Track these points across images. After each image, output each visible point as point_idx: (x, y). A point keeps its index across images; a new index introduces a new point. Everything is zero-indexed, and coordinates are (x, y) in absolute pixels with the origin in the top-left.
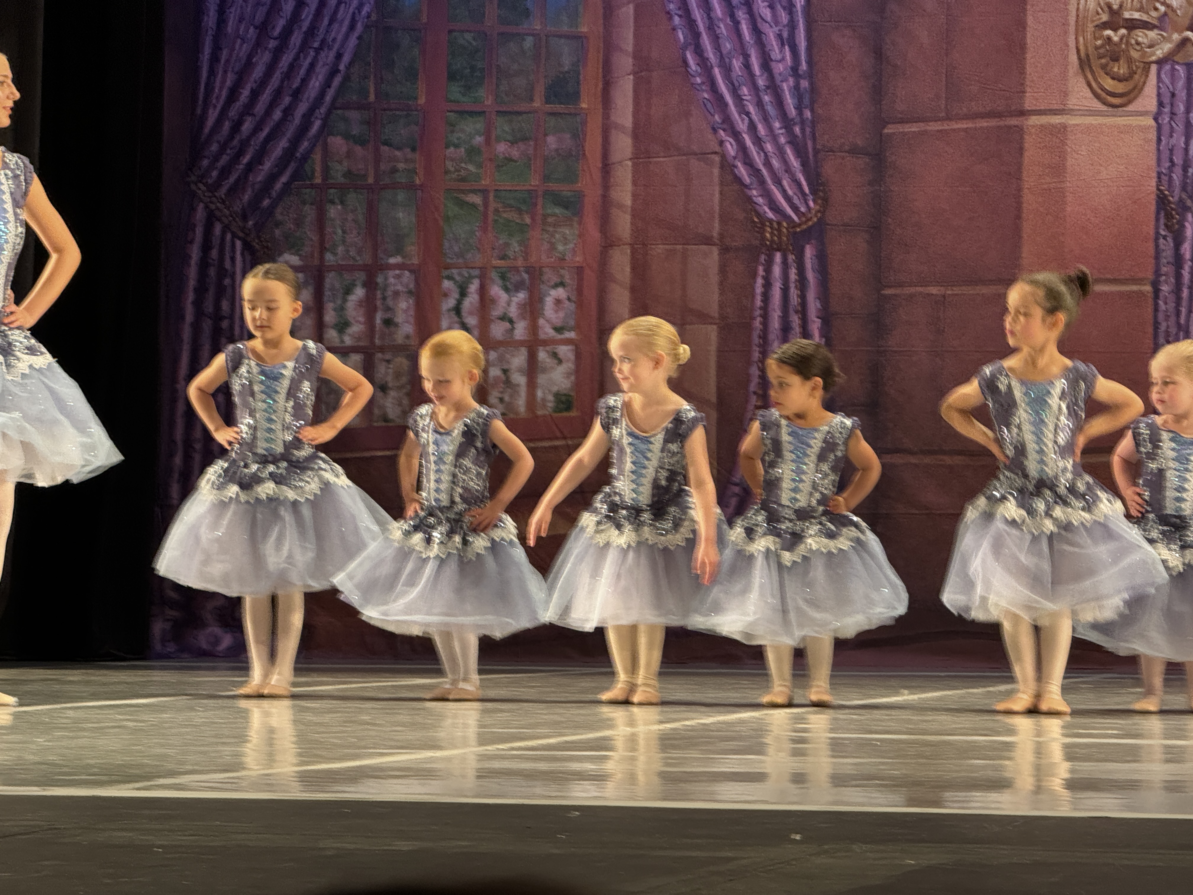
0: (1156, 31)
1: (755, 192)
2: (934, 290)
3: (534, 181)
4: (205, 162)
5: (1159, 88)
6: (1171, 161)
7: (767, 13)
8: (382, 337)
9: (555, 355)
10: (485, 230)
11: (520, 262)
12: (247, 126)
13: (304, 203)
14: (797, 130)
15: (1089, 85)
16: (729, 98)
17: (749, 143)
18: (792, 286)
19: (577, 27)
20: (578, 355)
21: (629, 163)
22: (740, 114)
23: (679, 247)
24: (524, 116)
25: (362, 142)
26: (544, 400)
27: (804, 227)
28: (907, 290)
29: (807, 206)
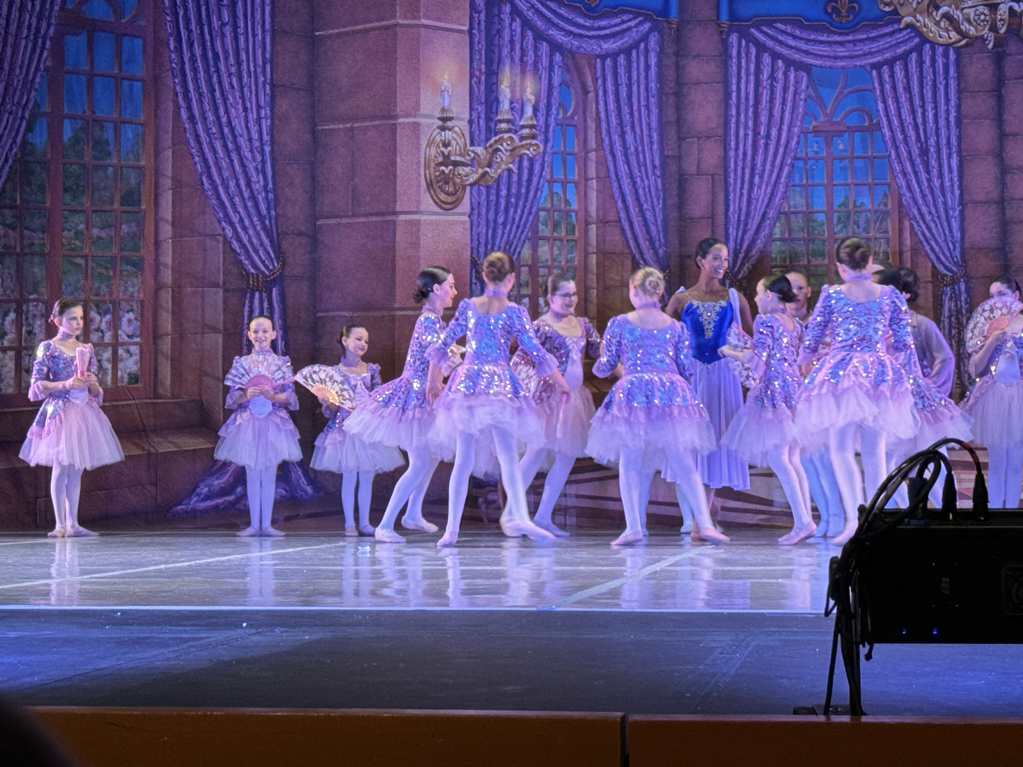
0: (469, 167)
1: (243, 258)
2: (346, 314)
3: (115, 251)
5: (471, 200)
6: (478, 240)
7: (249, 155)
8: (27, 341)
9: (128, 351)
10: (86, 278)
14: (267, 222)
15: (432, 197)
16: (228, 204)
17: (239, 230)
19: (138, 162)
20: (141, 352)
21: (170, 241)
22: (234, 213)
23: (200, 289)
24: (108, 213)
25: (13, 228)
26: (122, 377)
27: (272, 278)
28: (332, 314)
29: (274, 265)
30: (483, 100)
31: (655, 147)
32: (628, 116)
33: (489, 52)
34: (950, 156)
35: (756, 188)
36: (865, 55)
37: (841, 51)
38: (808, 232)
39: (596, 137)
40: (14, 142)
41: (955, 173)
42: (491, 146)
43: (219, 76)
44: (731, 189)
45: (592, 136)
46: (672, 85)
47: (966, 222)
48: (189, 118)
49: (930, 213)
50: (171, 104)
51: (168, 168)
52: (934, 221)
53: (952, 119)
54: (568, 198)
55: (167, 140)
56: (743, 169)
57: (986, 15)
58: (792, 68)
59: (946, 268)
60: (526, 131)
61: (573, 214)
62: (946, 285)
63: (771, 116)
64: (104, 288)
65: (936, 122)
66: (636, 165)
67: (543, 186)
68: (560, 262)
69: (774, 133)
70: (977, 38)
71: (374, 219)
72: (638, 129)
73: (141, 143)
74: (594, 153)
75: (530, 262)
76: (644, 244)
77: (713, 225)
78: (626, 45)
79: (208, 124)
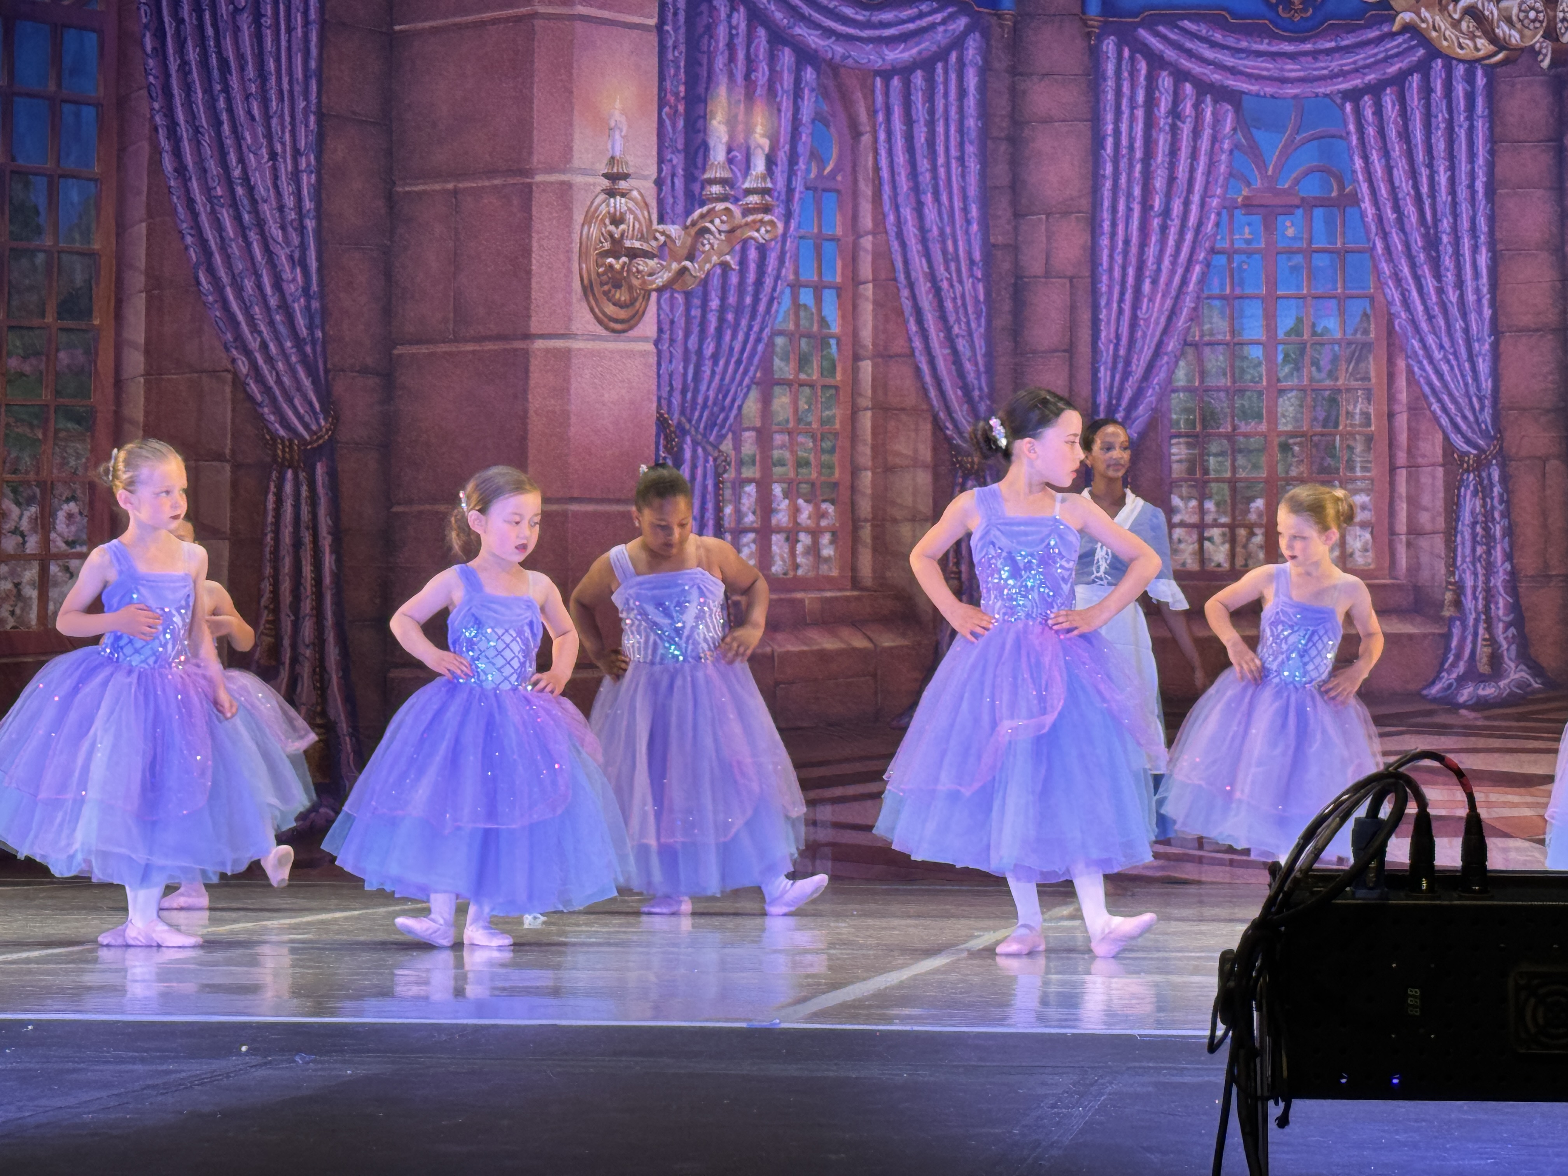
0: (656, 260)
1: (266, 410)
3: (46, 396)
5: (659, 315)
6: (671, 385)
7: (278, 234)
9: (67, 569)
11: (32, 476)
14: (308, 349)
15: (592, 310)
16: (240, 317)
17: (260, 361)
18: (303, 502)
19: (89, 243)
21: (142, 380)
22: (252, 333)
24: (37, 332)
27: (315, 445)
28: (416, 508)
29: (318, 423)
30: (680, 146)
31: (975, 227)
32: (928, 176)
33: (692, 63)
34: (1475, 249)
35: (1146, 300)
36: (1333, 76)
37: (1292, 70)
38: (1233, 376)
39: (875, 209)
41: (1484, 280)
42: (694, 224)
43: (229, 100)
44: (1103, 302)
45: (866, 209)
46: (1004, 125)
47: (1502, 364)
48: (176, 170)
49: (1441, 347)
50: (145, 146)
51: (139, 255)
52: (1448, 361)
53: (1479, 186)
54: (826, 312)
55: (138, 206)
56: (1124, 268)
57: (1538, 12)
58: (1208, 99)
59: (1468, 441)
60: (754, 199)
61: (833, 342)
62: (1468, 471)
63: (1172, 179)
65: (1453, 192)
66: (941, 260)
67: (782, 292)
68: (810, 424)
69: (1177, 207)
70: (1522, 50)
71: (491, 346)
72: (944, 198)
73: (93, 212)
74: (870, 238)
75: (758, 424)
76: (954, 395)
77: (1071, 365)
78: (925, 55)
79: (210, 180)
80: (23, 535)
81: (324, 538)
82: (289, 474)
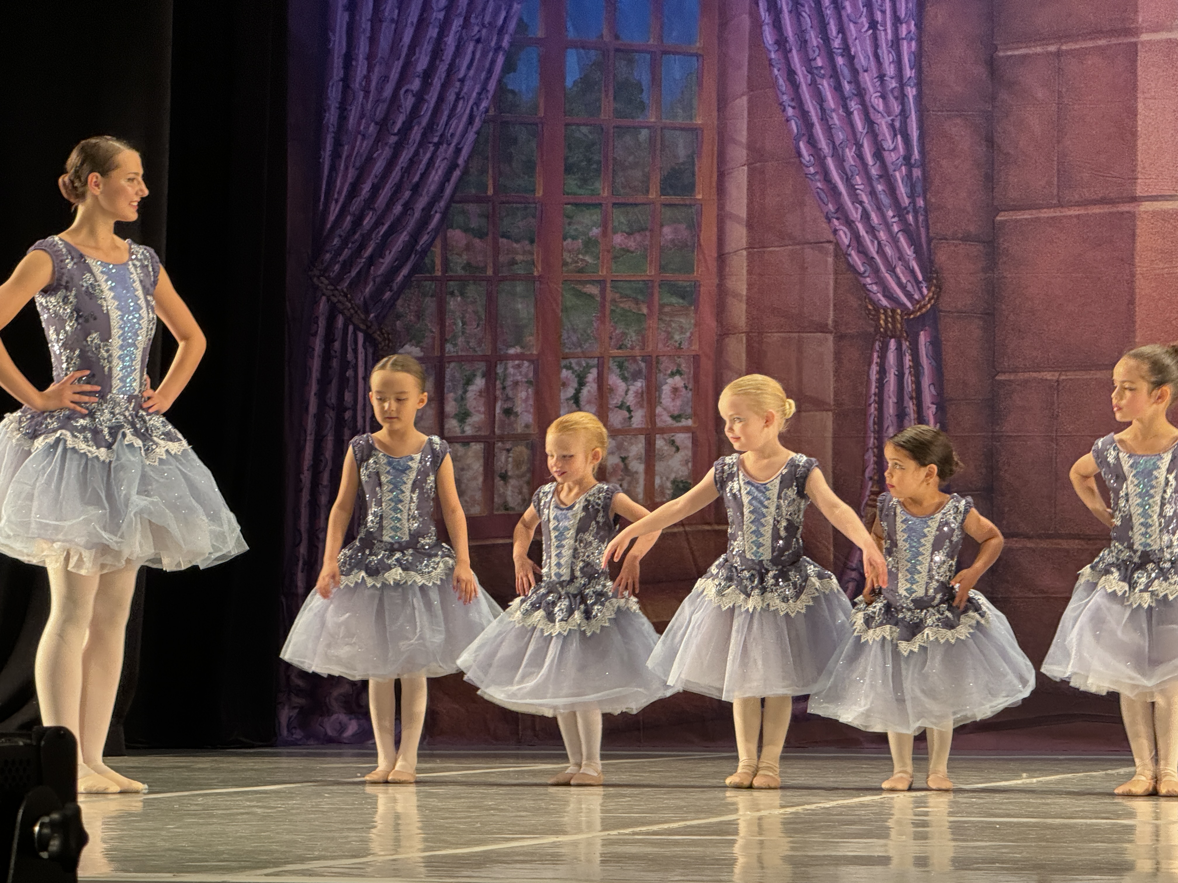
1: (868, 280)
2: (1048, 376)
3: (650, 272)
4: (328, 256)
7: (879, 104)
8: (502, 426)
10: (602, 320)
11: (637, 352)
12: (368, 221)
13: (424, 295)
14: (910, 218)
16: (842, 188)
17: (862, 232)
18: (907, 372)
19: (691, 119)
20: (695, 442)
21: (745, 253)
22: (853, 203)
23: (795, 335)
24: (640, 207)
25: (481, 235)
26: (662, 487)
27: (918, 314)
28: (1021, 376)
29: (921, 293)
40: (484, 89)
48: (777, 42)
50: (745, 21)
51: (741, 128)
55: (739, 80)
64: (633, 337)
71: (1096, 210)
73: (695, 88)
79: (810, 52)
80: (629, 410)
81: (929, 408)
82: (893, 344)
